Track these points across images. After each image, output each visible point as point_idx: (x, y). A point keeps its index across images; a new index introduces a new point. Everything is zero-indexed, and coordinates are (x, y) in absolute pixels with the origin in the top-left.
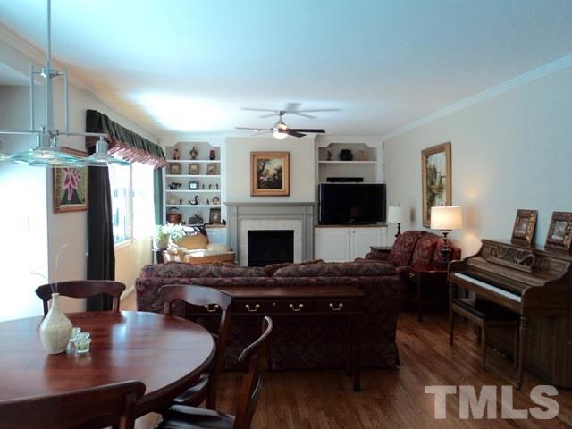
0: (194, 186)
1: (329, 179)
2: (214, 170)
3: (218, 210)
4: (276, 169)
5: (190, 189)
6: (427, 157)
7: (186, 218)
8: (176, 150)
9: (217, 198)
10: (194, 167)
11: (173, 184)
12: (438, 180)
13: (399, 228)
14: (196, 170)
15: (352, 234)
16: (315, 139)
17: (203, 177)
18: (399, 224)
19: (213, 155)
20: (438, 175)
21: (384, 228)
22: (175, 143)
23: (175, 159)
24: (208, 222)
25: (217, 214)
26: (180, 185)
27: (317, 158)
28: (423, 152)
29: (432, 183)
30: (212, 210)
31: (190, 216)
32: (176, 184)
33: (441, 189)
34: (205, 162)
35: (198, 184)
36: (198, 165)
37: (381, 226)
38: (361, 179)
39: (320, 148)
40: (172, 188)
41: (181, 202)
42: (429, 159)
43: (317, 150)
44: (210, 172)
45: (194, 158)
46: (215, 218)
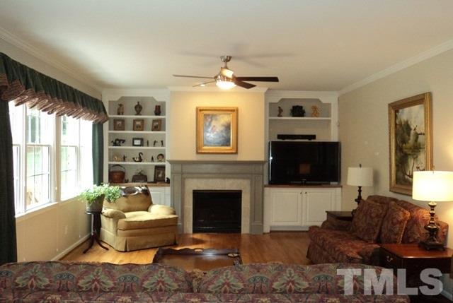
0: (137, 142)
1: (279, 137)
2: (158, 126)
3: (163, 168)
4: (223, 125)
5: (134, 145)
6: (397, 111)
7: (129, 176)
8: (121, 105)
9: (162, 156)
10: (138, 123)
11: (117, 140)
12: (412, 138)
13: (360, 191)
14: (139, 125)
15: (304, 195)
16: (266, 93)
17: (148, 133)
18: (360, 187)
19: (158, 110)
20: (412, 132)
21: (339, 190)
22: (119, 97)
23: (119, 114)
24: (152, 180)
25: (161, 172)
26: (124, 141)
27: (268, 114)
28: (390, 105)
29: (404, 141)
30: (157, 167)
31: (134, 174)
32: (120, 141)
33: (417, 148)
34: (149, 117)
35: (142, 140)
36: (142, 121)
37: (335, 187)
38: (314, 137)
39: (271, 104)
40: (115, 144)
41: (124, 159)
42: (399, 114)
43: (268, 105)
44: (156, 128)
45: (138, 113)
46: (160, 175)
